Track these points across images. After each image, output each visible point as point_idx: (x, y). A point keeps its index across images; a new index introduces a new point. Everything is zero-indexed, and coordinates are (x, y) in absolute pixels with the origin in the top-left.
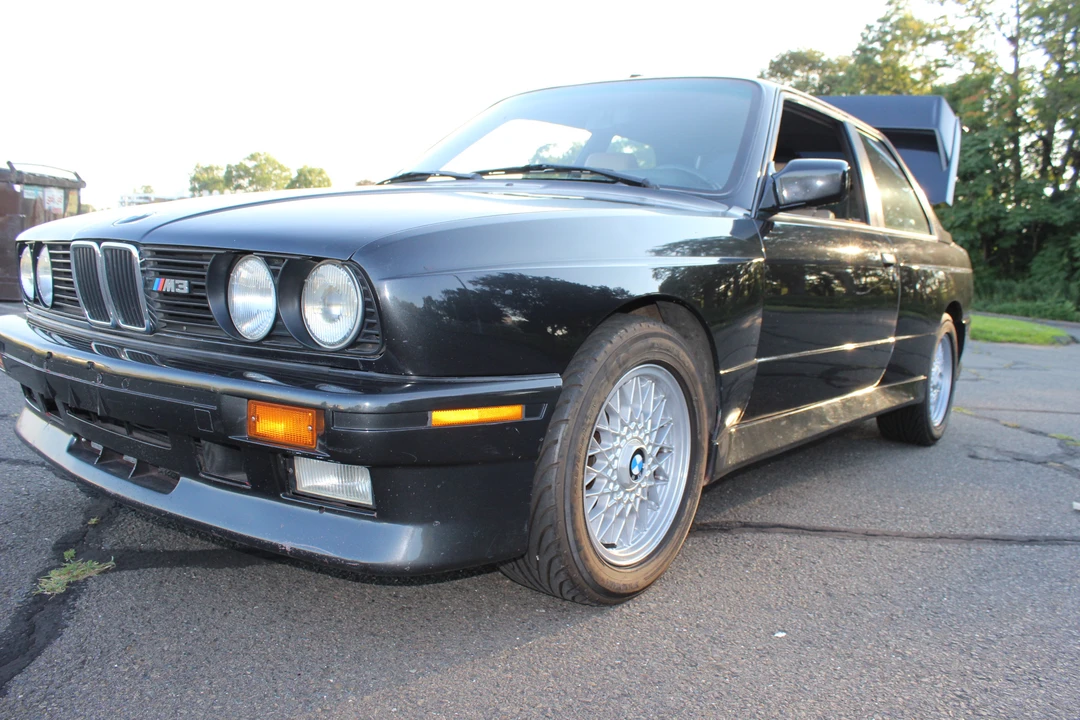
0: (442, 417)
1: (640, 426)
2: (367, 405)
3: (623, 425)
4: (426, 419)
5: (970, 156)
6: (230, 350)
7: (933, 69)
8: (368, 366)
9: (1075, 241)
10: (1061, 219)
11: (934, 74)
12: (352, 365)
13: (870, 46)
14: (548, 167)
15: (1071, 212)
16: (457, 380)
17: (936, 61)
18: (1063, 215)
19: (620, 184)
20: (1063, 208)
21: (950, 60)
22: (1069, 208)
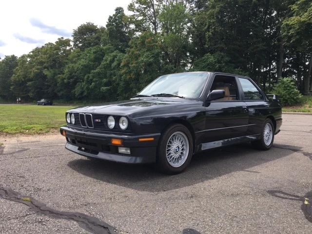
4: (138, 140)
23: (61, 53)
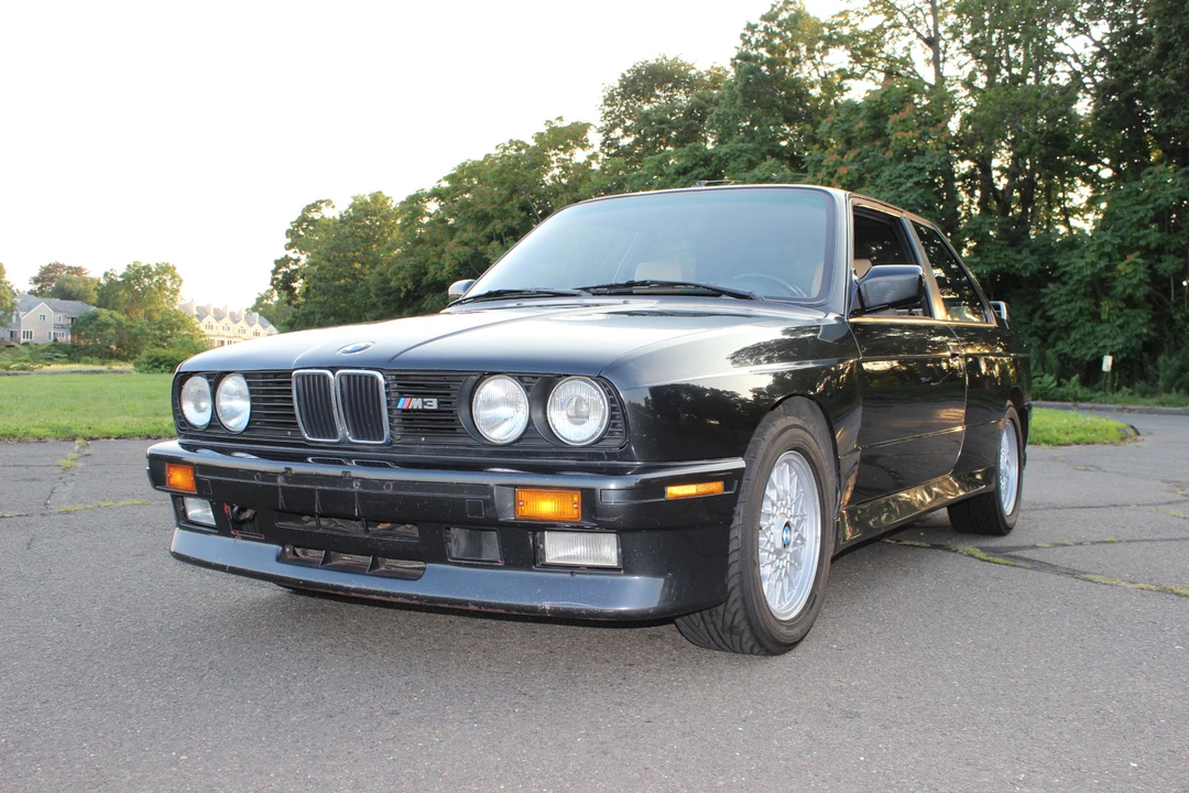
0: (675, 491)
1: (784, 502)
2: (613, 485)
3: (773, 505)
4: (663, 493)
5: (906, 191)
6: (478, 453)
7: (836, 82)
8: (612, 456)
9: (1044, 295)
10: (1025, 267)
11: (840, 88)
12: (599, 456)
13: (754, 53)
14: (652, 282)
15: (1035, 257)
16: (672, 464)
17: (839, 71)
18: (1028, 261)
19: (724, 297)
20: (1026, 252)
21: (858, 69)
22: (1032, 253)
23: (553, 178)
